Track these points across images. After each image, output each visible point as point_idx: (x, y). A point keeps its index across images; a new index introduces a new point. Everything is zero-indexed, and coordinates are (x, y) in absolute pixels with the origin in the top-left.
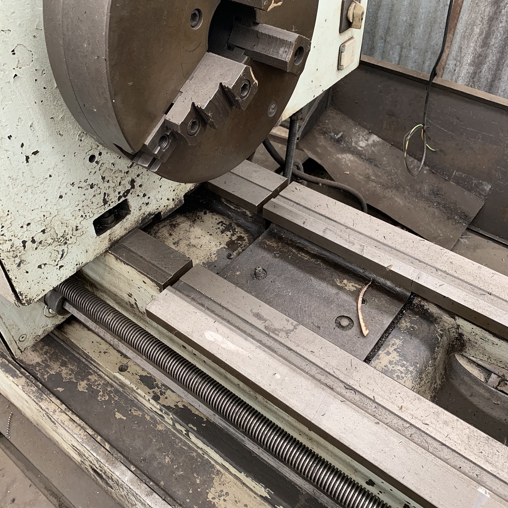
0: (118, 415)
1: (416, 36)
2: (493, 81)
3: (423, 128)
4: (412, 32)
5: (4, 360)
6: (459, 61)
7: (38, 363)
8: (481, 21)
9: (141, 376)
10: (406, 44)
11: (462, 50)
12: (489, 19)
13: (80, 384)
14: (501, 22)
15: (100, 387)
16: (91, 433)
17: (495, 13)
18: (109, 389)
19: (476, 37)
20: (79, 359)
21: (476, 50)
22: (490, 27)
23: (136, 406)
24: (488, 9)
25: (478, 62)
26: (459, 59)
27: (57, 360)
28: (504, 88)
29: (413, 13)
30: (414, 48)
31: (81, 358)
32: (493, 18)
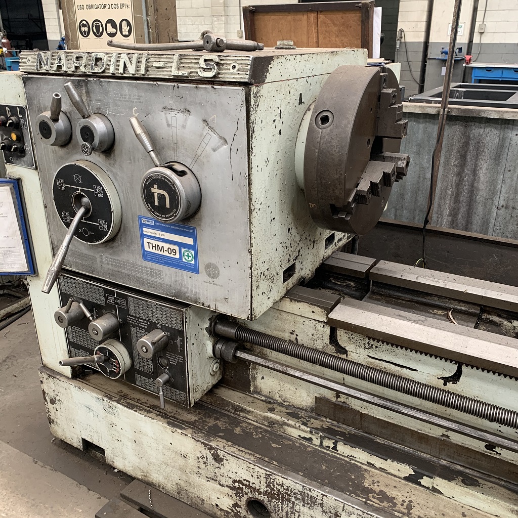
0: (274, 445)
1: (406, 200)
2: (467, 225)
3: (424, 261)
4: (403, 198)
5: (169, 420)
6: (440, 214)
7: (196, 420)
8: (451, 187)
9: (287, 413)
10: (399, 207)
11: (441, 207)
12: (456, 185)
13: (235, 430)
14: (465, 186)
15: (252, 430)
16: (259, 457)
17: (460, 181)
18: (260, 430)
19: (449, 197)
20: (227, 415)
21: (450, 205)
22: (458, 190)
23: (285, 438)
24: (454, 179)
25: (454, 213)
26: (439, 212)
27: (210, 417)
28: (475, 229)
29: (401, 186)
30: (406, 209)
31: (229, 414)
32: (459, 184)
